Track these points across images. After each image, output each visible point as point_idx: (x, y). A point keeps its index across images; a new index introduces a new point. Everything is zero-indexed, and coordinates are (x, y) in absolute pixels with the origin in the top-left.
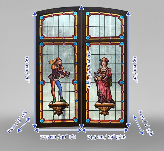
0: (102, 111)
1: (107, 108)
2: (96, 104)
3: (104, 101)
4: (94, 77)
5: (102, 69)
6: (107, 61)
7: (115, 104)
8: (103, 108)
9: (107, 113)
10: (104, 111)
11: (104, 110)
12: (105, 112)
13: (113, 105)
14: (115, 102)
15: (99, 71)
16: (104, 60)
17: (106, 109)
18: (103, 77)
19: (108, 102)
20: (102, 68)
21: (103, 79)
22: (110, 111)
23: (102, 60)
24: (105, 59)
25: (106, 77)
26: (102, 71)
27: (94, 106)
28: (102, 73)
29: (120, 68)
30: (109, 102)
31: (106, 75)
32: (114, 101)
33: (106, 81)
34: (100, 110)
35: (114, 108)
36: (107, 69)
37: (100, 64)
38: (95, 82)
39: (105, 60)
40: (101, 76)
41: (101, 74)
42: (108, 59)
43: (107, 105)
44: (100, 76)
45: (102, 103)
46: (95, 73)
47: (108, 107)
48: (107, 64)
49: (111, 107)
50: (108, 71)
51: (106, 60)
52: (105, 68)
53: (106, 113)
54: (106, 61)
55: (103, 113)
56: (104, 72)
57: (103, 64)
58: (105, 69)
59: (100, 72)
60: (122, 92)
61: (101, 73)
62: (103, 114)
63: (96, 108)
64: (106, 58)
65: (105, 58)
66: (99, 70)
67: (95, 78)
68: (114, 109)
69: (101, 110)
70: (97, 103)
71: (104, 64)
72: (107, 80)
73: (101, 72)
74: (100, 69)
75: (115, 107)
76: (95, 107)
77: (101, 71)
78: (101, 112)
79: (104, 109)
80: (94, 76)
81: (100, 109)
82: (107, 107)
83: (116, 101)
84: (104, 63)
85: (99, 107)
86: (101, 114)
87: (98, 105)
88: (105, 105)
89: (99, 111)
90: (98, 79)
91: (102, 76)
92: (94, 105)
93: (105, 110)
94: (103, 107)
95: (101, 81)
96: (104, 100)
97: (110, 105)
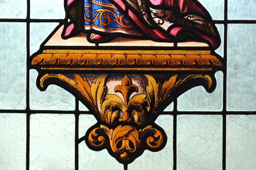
0: (97, 115)
1: (145, 84)
2: (43, 47)
3: (118, 16)
7: (219, 51)
8: (112, 85)
9: (143, 137)
10: (124, 117)
11: (116, 108)
12: (128, 128)
13: (206, 55)
14: (220, 28)
17: (138, 97)
22: (175, 113)
27: (30, 66)
30: (166, 25)
34: (82, 107)
35: (210, 89)
43: (148, 55)
47: (161, 78)
49: (181, 75)
53: (134, 137)
55: (113, 134)
62: (106, 145)
63: (43, 89)
69: (93, 110)
70: (57, 41)
75: (219, 75)
76: (34, 74)
79: (120, 98)
81: (79, 97)
82: (151, 79)
83: (226, 22)
85: (70, 74)
86: (95, 147)
88: (133, 55)
89: (77, 113)
92: (30, 59)
93: (131, 108)
94: (111, 75)
96: (124, 13)
97: (177, 55)
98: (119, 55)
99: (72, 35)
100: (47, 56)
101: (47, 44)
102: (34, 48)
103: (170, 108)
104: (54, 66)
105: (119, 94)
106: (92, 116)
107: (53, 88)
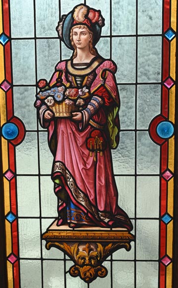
0: (74, 261)
1: (97, 247)
2: (48, 230)
3: (83, 215)
4: (39, 102)
5: (73, 65)
6: (97, 22)
7: (133, 232)
8: (81, 248)
9: (96, 271)
10: (87, 262)
11: (84, 258)
12: (88, 267)
13: (126, 234)
14: (133, 221)
15: (60, 77)
16: (79, 16)
17: (94, 253)
18: (79, 106)
19: (102, 220)
20: (72, 59)
21: (79, 116)
22: (111, 260)
23: (72, 18)
24: (84, 10)
25: (92, 105)
26: (75, 76)
27: (42, 239)
28: (74, 84)
29: (158, 59)
30: (107, 220)
31: (94, 94)
32: (131, 215)
33: (91, 122)
34: (67, 257)
35: (128, 249)
36: (96, 64)
37: (61, 39)
38: (41, 128)
39: (86, 16)
40: (67, 101)
41: (71, 87)
42: (99, 12)
43: (98, 234)
44: (64, 100)
45: (77, 226)
46: (41, 85)
47: (104, 244)
48: (96, 36)
49: (114, 243)
50: (99, 72)
51: (91, 15)
52: (88, 61)
53: (92, 271)
54: (90, 20)
55: (82, 270)
56: (83, 77)
57: (75, 38)
58: (89, 65)
59: (64, 82)
60: (168, 173)
61: (68, 85)
62: (79, 275)
63: (48, 249)
64: (89, 9)
65: (85, 5)
66: (61, 72)
67: (44, 107)
68: (130, 255)
69: (72, 259)
70: (54, 227)
71: (83, 37)
72: (95, 117)
73: (68, 81)
74: (63, 64)
75: (132, 243)
76: (44, 242)
77: (67, 72)
78: (70, 264)
79: (85, 253)
80: (38, 99)
81: (66, 253)
82: (100, 245)
83: (136, 219)
84: (80, 35)
85: (61, 242)
86: (74, 275)
87: (56, 234)
88: (91, 234)
89: (65, 260)
90: (57, 115)
91: (75, 101)
92: (42, 235)
93: (90, 259)
94: (80, 243)
95: (68, 122)
96: (86, 214)
97: (112, 234)
98: (84, 234)
99: (61, 225)
100: (50, 234)
101: (50, 229)
102: (44, 231)
103: (109, 258)
104: (53, 239)
105: (84, 251)
106: (72, 262)
107: (53, 249)
